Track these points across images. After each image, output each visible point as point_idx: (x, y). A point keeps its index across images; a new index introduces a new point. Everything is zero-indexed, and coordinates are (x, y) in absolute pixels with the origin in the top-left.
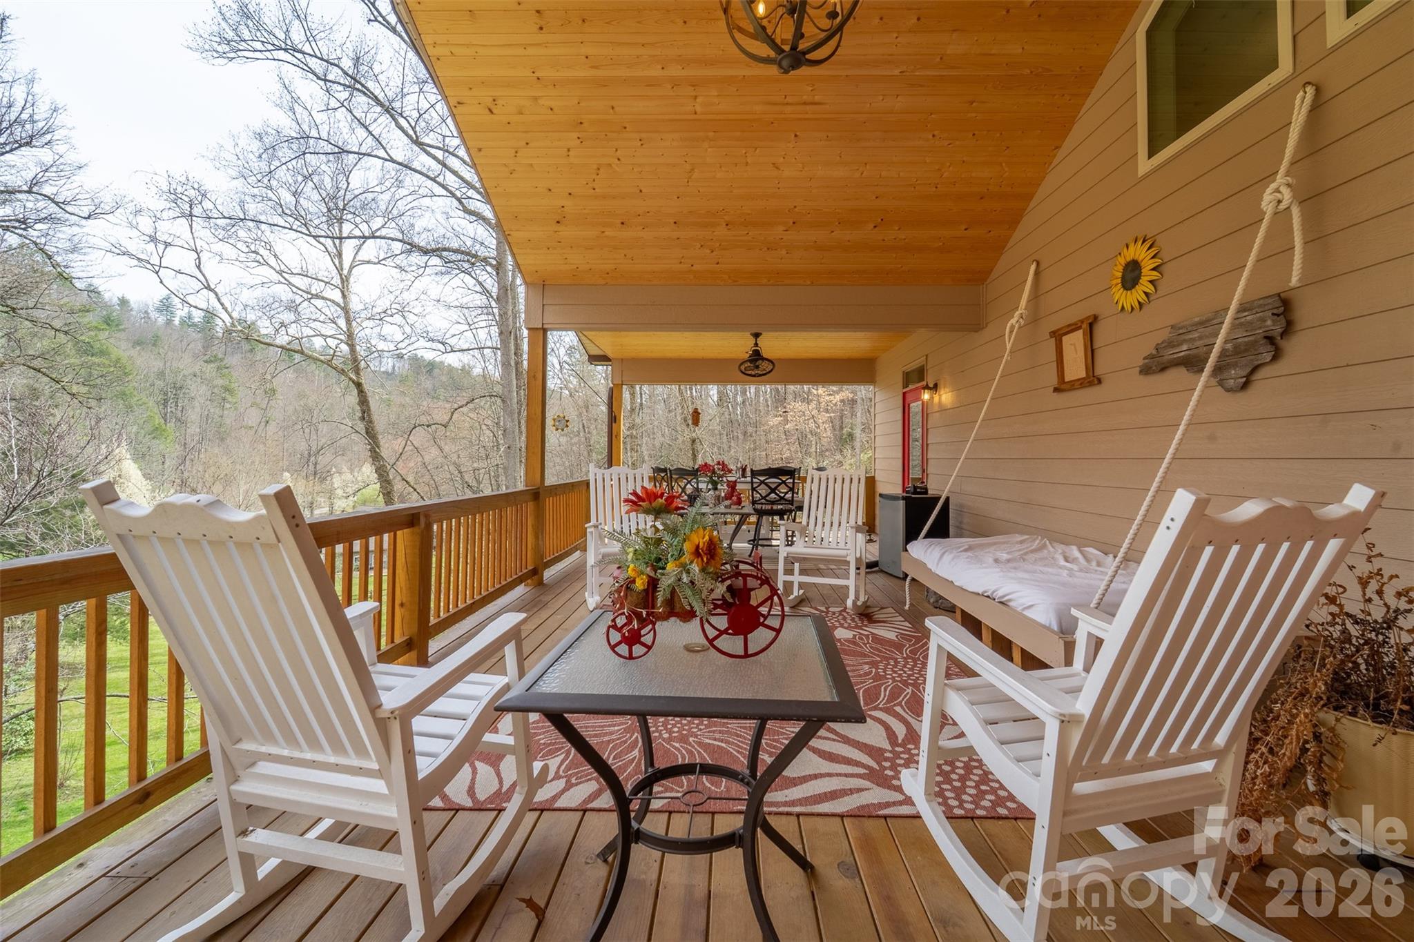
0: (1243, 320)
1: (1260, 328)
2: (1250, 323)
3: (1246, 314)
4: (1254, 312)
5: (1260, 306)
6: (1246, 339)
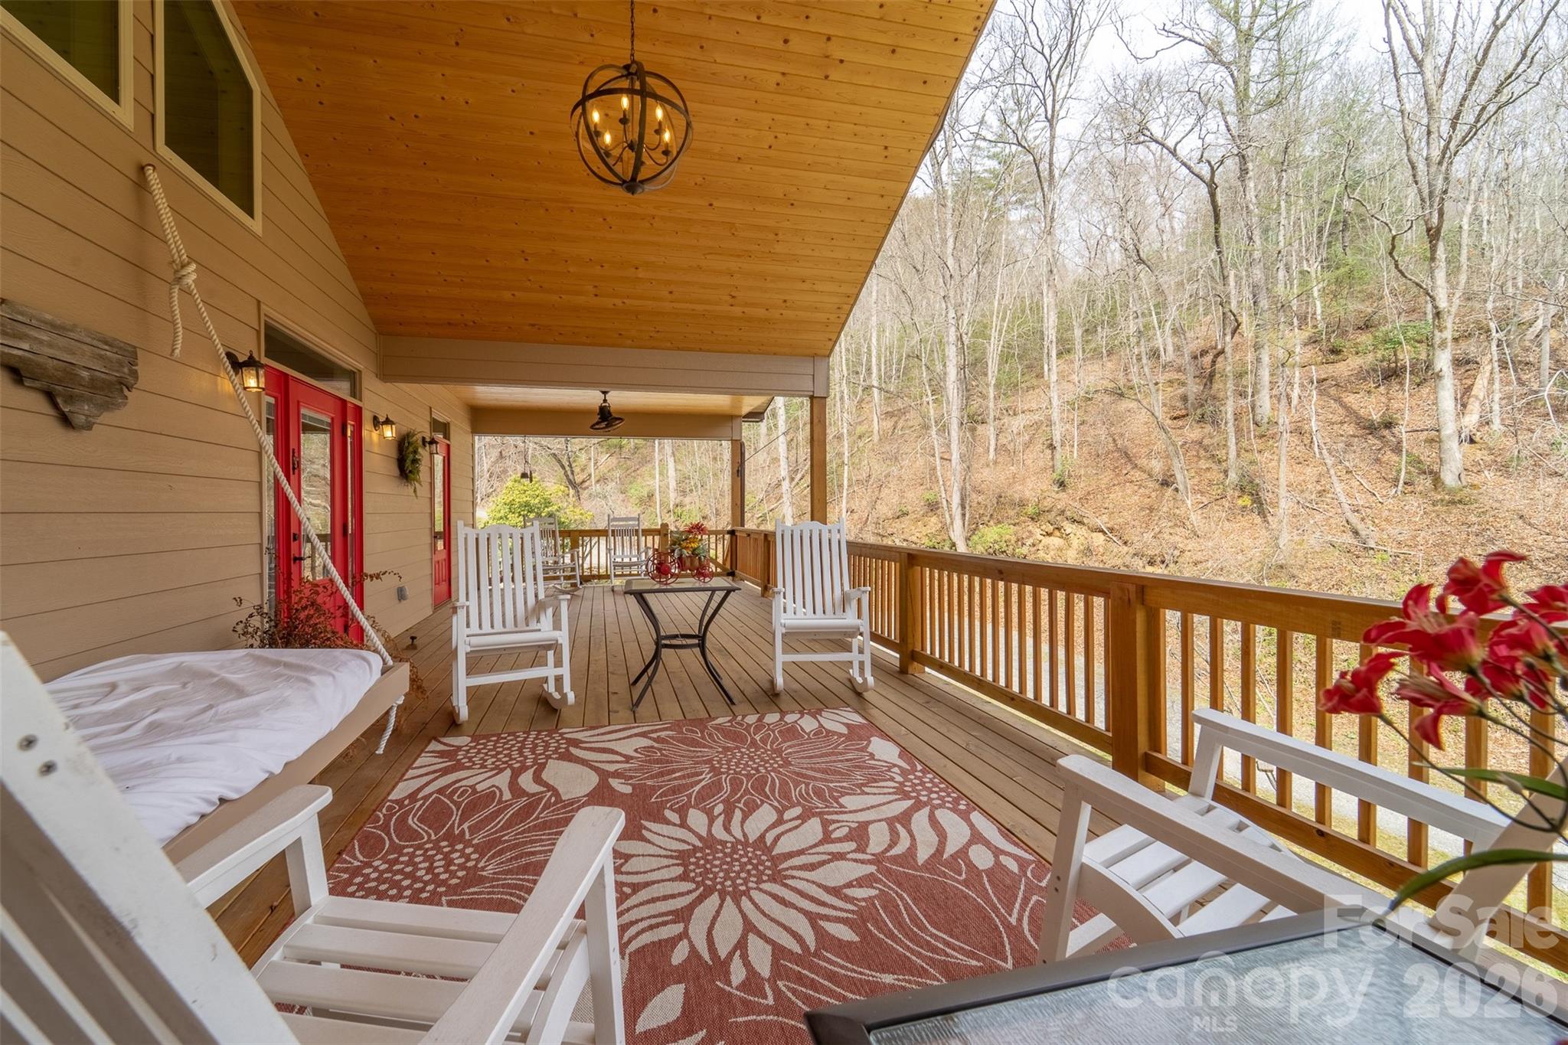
0: (103, 352)
1: (118, 371)
2: (110, 360)
3: (107, 347)
4: (115, 350)
5: (121, 348)
6: (103, 376)
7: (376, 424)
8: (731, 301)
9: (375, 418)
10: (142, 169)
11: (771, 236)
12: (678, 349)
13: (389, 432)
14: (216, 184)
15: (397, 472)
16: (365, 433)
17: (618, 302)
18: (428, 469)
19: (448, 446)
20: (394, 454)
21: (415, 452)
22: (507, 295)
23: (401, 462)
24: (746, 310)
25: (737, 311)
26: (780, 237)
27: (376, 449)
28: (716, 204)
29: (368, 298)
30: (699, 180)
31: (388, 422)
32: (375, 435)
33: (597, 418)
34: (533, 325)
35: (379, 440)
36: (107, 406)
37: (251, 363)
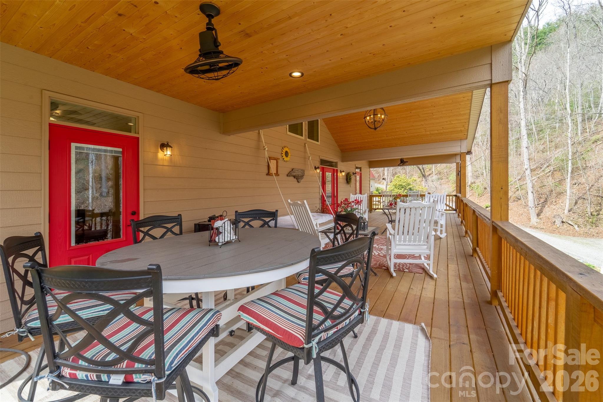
0: (301, 172)
1: (303, 174)
4: (303, 171)
6: (301, 175)
7: (341, 172)
8: (425, 131)
9: (341, 171)
10: (305, 144)
11: (431, 114)
12: (413, 145)
13: (343, 174)
14: (314, 140)
15: (346, 182)
16: (338, 174)
17: (393, 137)
18: (354, 180)
19: (361, 173)
20: (345, 178)
21: (350, 177)
22: (366, 140)
23: (347, 179)
24: (431, 132)
25: (428, 133)
26: (434, 114)
27: (341, 178)
28: (412, 112)
29: (339, 146)
30: (406, 109)
31: (343, 171)
32: (341, 174)
33: (400, 162)
34: (373, 145)
35: (342, 175)
36: (302, 179)
37: (318, 168)
